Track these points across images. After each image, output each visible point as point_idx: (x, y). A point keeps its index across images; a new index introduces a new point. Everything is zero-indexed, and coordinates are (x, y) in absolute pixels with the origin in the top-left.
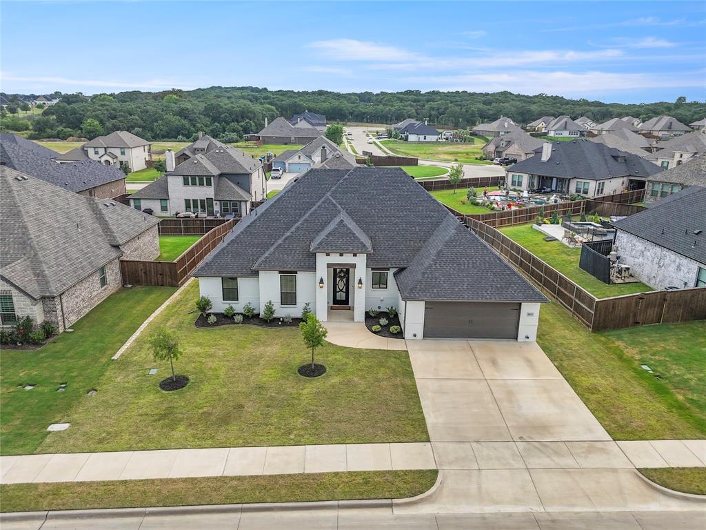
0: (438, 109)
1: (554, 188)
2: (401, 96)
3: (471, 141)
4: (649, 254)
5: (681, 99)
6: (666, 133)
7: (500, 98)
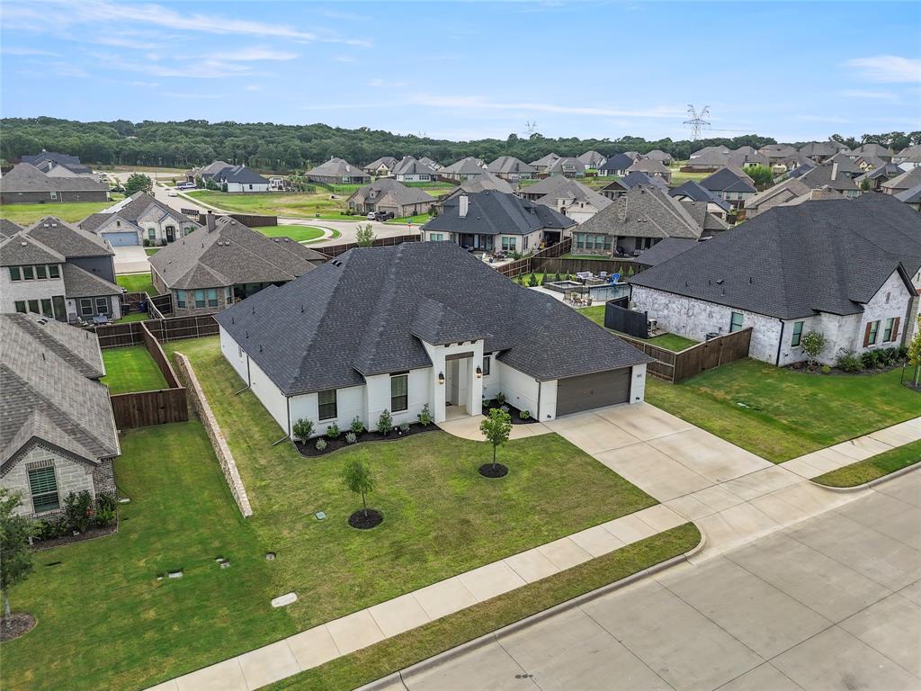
0: (245, 147)
1: (476, 246)
2: (183, 128)
3: (312, 191)
4: (674, 306)
5: (512, 136)
6: (516, 175)
7: (318, 133)
